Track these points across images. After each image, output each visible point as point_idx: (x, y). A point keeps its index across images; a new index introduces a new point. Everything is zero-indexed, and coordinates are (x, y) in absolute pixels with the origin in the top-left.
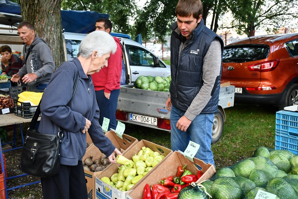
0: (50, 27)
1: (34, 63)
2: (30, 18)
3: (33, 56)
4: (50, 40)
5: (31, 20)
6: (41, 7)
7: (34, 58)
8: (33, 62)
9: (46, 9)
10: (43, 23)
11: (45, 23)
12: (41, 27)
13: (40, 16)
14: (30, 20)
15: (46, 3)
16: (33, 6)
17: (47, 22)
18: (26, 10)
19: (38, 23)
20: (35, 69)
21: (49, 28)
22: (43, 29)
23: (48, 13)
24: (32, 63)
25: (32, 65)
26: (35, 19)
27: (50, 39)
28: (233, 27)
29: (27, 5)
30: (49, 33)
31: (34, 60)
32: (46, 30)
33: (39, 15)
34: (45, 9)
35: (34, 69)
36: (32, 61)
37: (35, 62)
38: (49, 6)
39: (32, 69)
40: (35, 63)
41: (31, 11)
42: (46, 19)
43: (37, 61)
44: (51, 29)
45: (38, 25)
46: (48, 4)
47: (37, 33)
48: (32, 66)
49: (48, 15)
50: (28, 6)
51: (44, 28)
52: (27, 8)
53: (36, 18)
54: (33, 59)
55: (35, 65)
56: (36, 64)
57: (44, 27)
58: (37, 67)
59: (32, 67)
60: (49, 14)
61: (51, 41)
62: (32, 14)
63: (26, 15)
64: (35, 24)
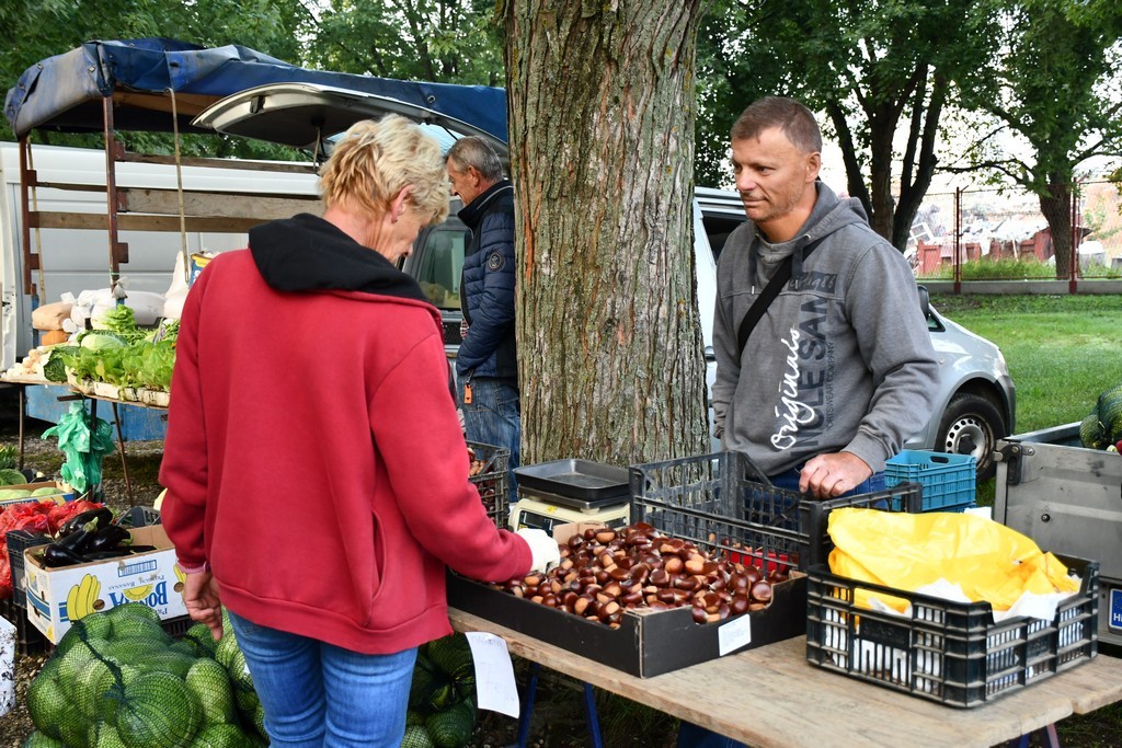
0: (661, 135)
1: (805, 349)
2: (571, 91)
3: (810, 307)
4: (658, 203)
5: (575, 98)
6: (626, 35)
7: (815, 322)
8: (802, 344)
9: (652, 45)
10: (634, 112)
11: (639, 110)
12: (623, 131)
13: (623, 80)
14: (569, 98)
15: (653, 14)
16: (590, 27)
17: (650, 106)
18: (555, 48)
19: (611, 112)
20: (805, 381)
21: (658, 137)
22: (629, 145)
23: (657, 65)
24: (797, 347)
25: (793, 361)
26: (593, 93)
27: (662, 193)
28: (974, 169)
29: (559, 23)
30: (656, 163)
31: (810, 331)
32: (645, 147)
33: (618, 72)
34: (647, 44)
35: (799, 382)
36: (796, 335)
37: (813, 344)
38: (666, 26)
39: (791, 381)
40: (811, 350)
41: (577, 55)
42: (647, 91)
43: (828, 340)
44: (666, 143)
45: (609, 125)
46: (662, 19)
47: (601, 165)
48: (795, 367)
49: (659, 71)
50: (565, 29)
51: (634, 137)
52: (559, 40)
53: (602, 87)
54: (803, 327)
55: (810, 362)
56: (819, 357)
57: (635, 132)
58: (822, 373)
59: (791, 372)
60: (662, 66)
61: (664, 206)
62: (579, 67)
63: (550, 76)
64: (596, 117)
